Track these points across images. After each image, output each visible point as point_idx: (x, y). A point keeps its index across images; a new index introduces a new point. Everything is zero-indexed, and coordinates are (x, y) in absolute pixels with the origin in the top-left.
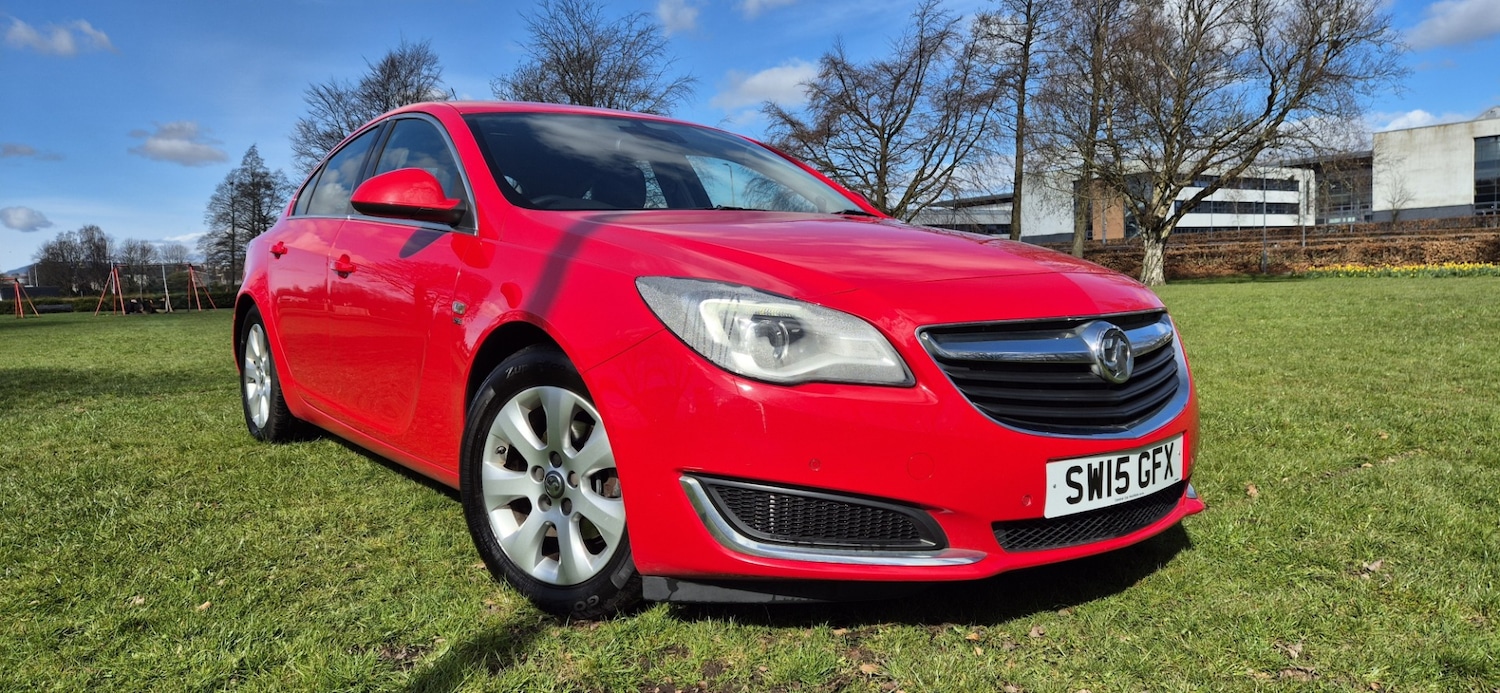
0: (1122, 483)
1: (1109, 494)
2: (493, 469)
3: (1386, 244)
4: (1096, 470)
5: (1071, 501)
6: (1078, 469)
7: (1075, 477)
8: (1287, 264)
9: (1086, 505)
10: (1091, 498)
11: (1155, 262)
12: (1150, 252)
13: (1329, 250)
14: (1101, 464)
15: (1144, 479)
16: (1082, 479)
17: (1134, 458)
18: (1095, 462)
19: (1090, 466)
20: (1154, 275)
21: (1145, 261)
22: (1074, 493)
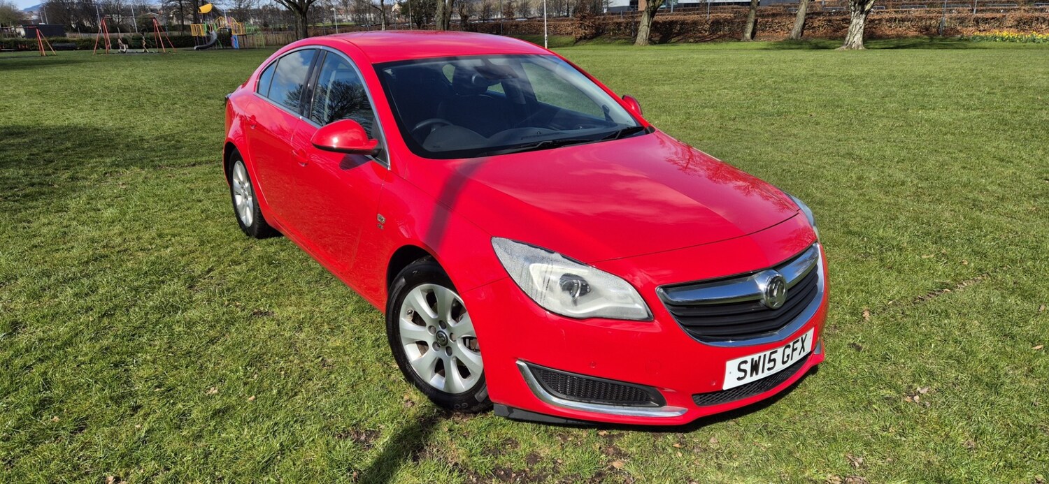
0: (772, 364)
1: (763, 371)
2: (406, 323)
3: (1037, 14)
4: (756, 361)
5: (739, 379)
6: (745, 362)
7: (743, 367)
8: (959, 28)
9: (748, 380)
10: (751, 375)
11: (857, 29)
12: (855, 21)
13: (993, 18)
14: (760, 357)
15: (785, 359)
16: (748, 367)
17: (780, 350)
18: (756, 357)
19: (752, 359)
20: (855, 39)
21: (850, 27)
22: (742, 374)
